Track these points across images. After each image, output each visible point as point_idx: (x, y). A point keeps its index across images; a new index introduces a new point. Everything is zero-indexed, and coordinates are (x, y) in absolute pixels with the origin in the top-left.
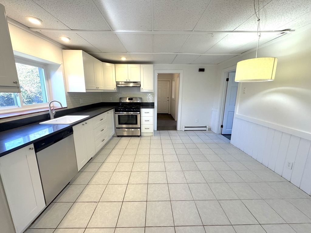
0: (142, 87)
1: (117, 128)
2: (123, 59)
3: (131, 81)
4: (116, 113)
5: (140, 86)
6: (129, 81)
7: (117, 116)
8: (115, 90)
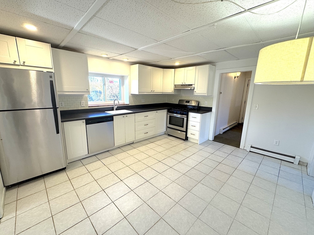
0: (195, 90)
1: (168, 127)
2: (177, 64)
3: (186, 84)
4: (168, 113)
5: (194, 89)
6: (184, 84)
7: (169, 115)
8: (172, 92)
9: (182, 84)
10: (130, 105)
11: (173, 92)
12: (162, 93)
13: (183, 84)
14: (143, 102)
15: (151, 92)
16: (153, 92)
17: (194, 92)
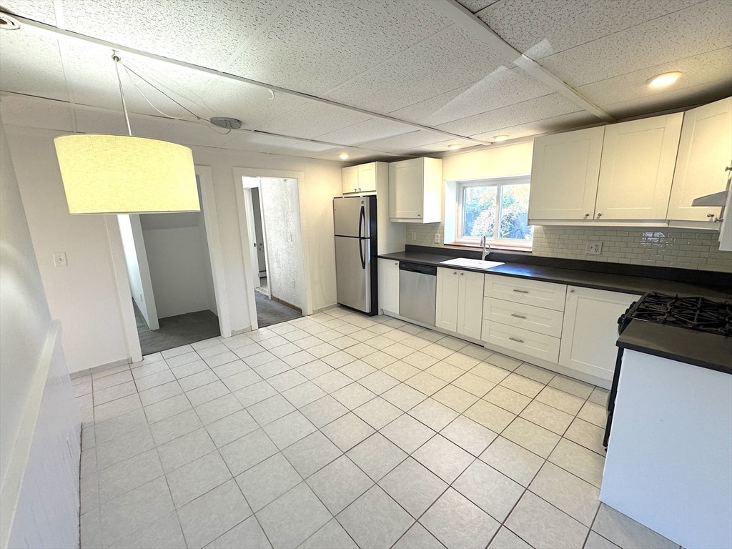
2: (664, 83)
10: (535, 254)
11: (717, 218)
15: (585, 220)
16: (594, 220)
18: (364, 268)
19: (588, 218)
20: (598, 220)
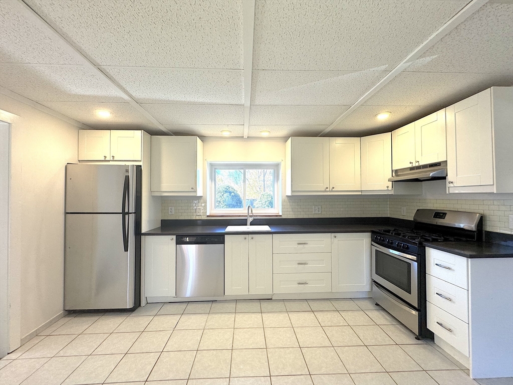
0: (449, 178)
1: (374, 281)
2: (384, 118)
3: (421, 163)
5: (447, 175)
6: (418, 164)
8: (386, 188)
9: (410, 166)
10: (283, 217)
11: (390, 188)
12: (360, 193)
13: (414, 165)
14: (317, 212)
15: (325, 191)
16: (330, 191)
17: (447, 183)
18: (126, 249)
19: (327, 190)
20: (332, 191)
